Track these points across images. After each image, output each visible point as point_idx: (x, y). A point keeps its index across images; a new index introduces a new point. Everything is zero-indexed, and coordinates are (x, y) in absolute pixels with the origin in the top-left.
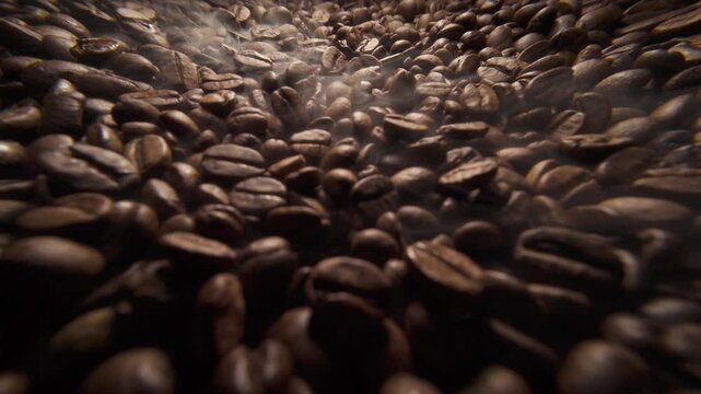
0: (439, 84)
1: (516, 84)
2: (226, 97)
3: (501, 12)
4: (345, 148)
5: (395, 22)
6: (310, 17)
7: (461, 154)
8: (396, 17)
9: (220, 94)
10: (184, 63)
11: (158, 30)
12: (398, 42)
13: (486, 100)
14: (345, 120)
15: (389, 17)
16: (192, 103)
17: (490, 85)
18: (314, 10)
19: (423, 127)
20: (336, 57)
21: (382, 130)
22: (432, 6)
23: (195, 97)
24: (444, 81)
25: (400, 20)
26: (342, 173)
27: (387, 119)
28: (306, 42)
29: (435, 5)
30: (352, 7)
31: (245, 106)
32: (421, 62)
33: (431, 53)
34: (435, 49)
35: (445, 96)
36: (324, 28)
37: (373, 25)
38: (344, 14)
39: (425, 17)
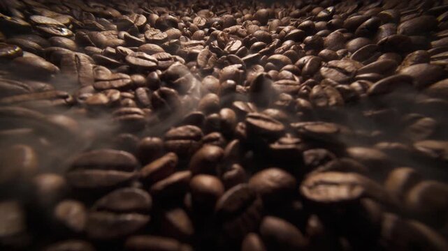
0: (290, 82)
1: (356, 85)
2: (110, 98)
3: (333, 21)
4: (212, 150)
5: (254, 26)
6: (192, 22)
7: (316, 155)
8: (254, 21)
9: (106, 94)
10: (82, 63)
11: (70, 32)
12: (256, 44)
13: (333, 101)
14: (214, 115)
15: (249, 22)
16: (81, 101)
17: (334, 86)
18: (196, 16)
19: (280, 127)
20: (208, 56)
21: (244, 126)
22: (280, 13)
23: (85, 95)
24: (294, 80)
25: (257, 24)
26: (207, 181)
27: (249, 120)
28: (186, 43)
29: (282, 13)
30: (223, 13)
31: (127, 105)
32: (274, 61)
33: (281, 53)
34: (285, 50)
35: (295, 94)
36: (201, 32)
37: (237, 29)
38: (216, 20)
39: (275, 21)
